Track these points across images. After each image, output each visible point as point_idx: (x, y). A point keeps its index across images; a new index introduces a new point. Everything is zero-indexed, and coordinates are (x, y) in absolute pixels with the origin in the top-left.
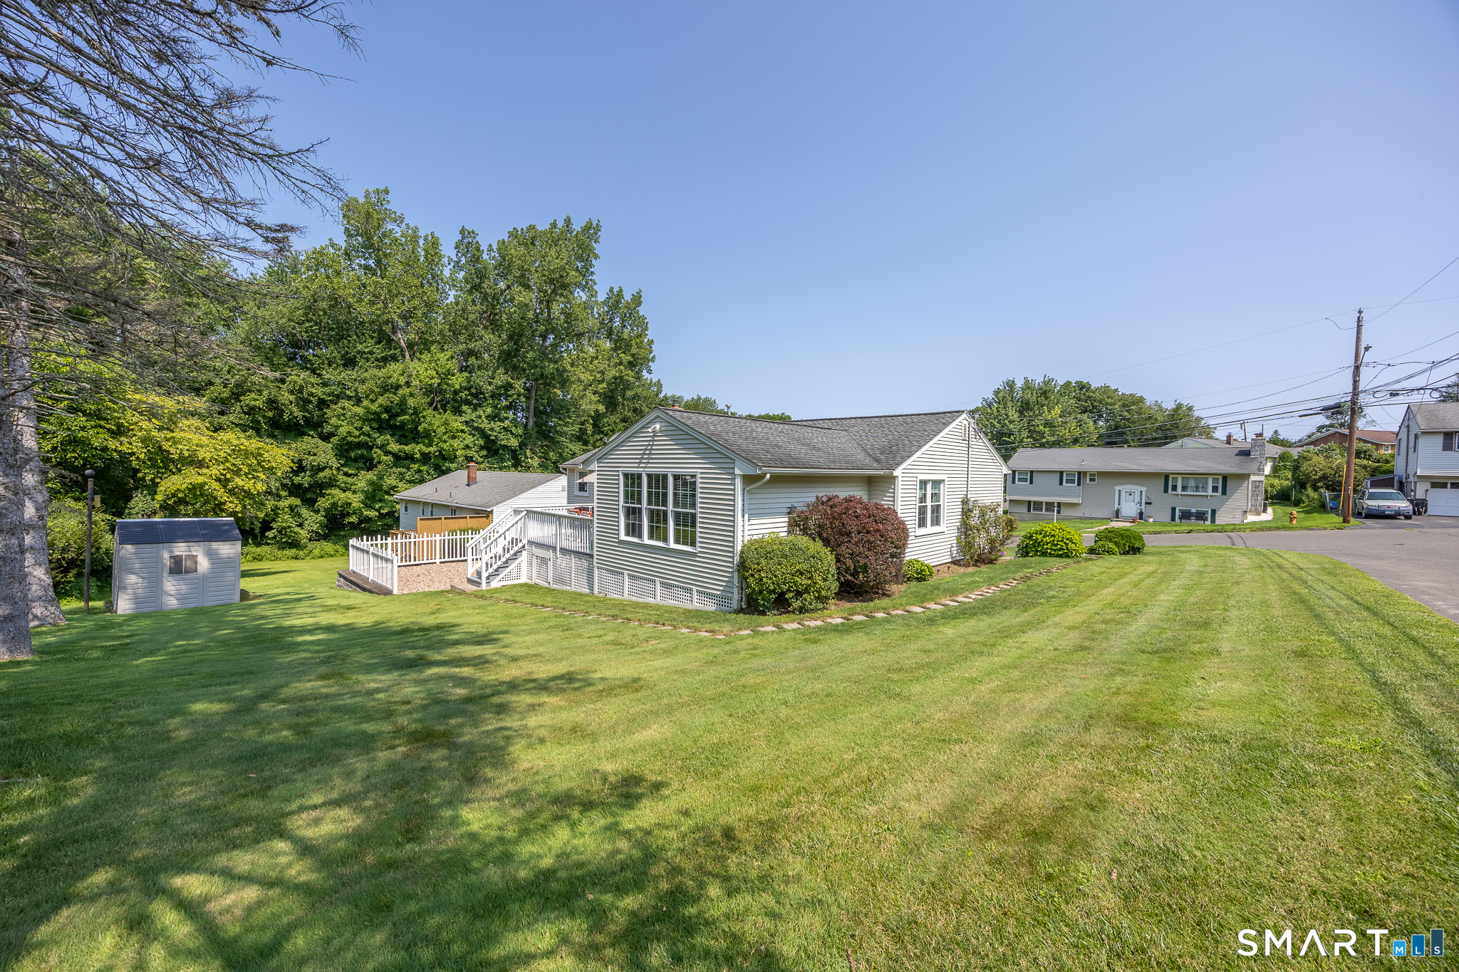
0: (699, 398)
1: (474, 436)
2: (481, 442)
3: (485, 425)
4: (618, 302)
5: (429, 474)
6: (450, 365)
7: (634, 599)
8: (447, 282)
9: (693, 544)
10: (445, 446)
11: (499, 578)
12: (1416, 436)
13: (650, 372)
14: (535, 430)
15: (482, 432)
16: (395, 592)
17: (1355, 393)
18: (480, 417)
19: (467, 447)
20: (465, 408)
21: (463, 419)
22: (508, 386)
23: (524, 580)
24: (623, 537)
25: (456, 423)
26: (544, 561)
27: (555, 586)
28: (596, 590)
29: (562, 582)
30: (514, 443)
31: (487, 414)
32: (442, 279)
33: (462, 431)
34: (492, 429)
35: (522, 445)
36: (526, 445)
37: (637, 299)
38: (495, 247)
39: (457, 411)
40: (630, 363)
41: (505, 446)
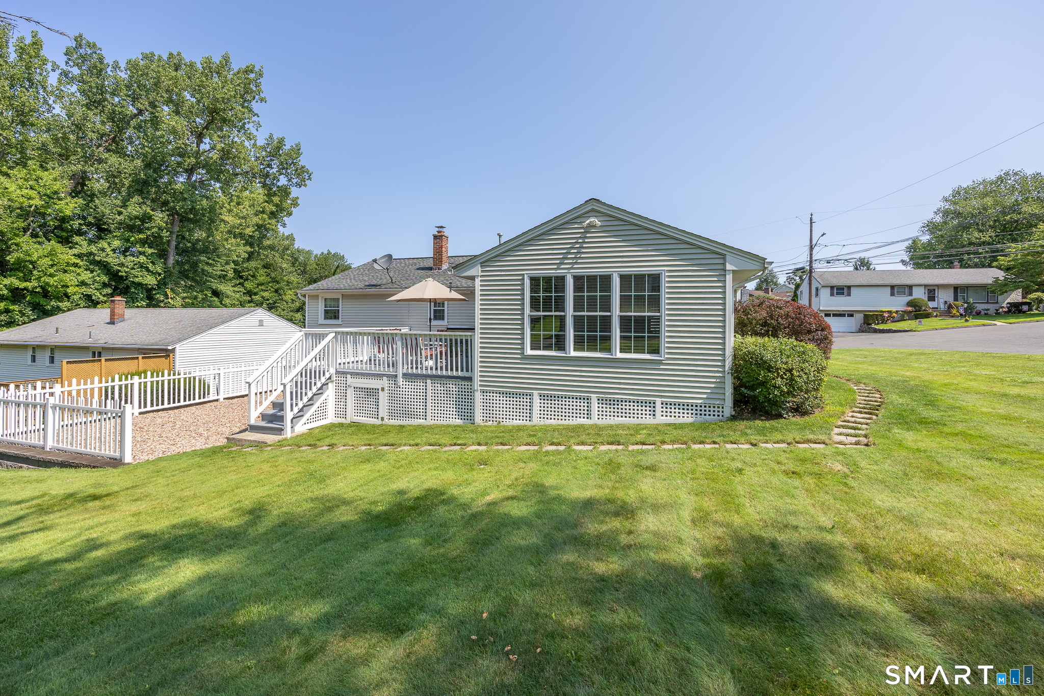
0: (329, 253)
1: (92, 272)
2: (105, 279)
3: (113, 260)
4: (279, 148)
5: (23, 315)
6: (57, 186)
7: (549, 422)
8: (52, 92)
9: (656, 351)
10: (51, 281)
11: (304, 419)
12: (817, 289)
13: (284, 225)
14: (177, 268)
15: (105, 267)
16: (128, 459)
17: (811, 262)
18: (103, 250)
19: (83, 283)
20: (76, 239)
21: (75, 251)
22: (147, 218)
23: (331, 418)
24: (529, 352)
25: (66, 255)
26: (372, 393)
27: (392, 422)
28: (478, 419)
29: (410, 415)
30: (151, 281)
31: (113, 247)
32: (44, 89)
33: (76, 265)
34: (122, 265)
35: (162, 284)
36: (165, 284)
37: (297, 150)
38: (123, 65)
39: (66, 241)
40: (272, 213)
41: (140, 284)
